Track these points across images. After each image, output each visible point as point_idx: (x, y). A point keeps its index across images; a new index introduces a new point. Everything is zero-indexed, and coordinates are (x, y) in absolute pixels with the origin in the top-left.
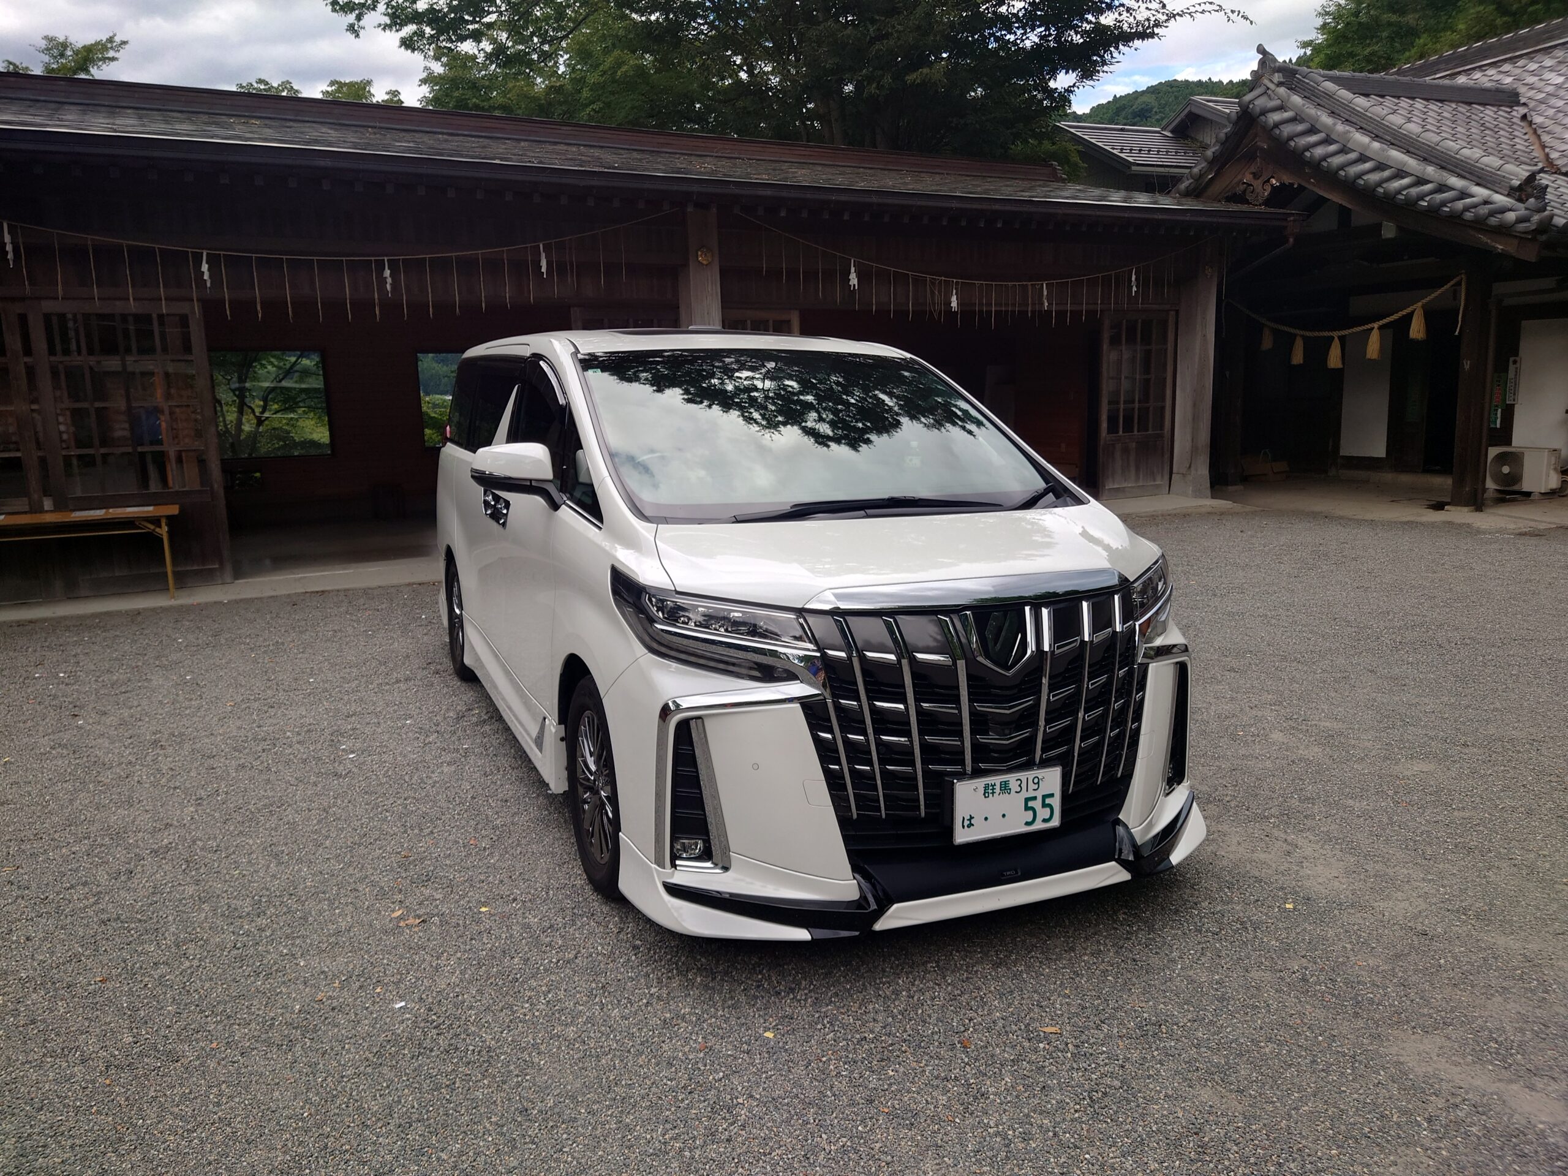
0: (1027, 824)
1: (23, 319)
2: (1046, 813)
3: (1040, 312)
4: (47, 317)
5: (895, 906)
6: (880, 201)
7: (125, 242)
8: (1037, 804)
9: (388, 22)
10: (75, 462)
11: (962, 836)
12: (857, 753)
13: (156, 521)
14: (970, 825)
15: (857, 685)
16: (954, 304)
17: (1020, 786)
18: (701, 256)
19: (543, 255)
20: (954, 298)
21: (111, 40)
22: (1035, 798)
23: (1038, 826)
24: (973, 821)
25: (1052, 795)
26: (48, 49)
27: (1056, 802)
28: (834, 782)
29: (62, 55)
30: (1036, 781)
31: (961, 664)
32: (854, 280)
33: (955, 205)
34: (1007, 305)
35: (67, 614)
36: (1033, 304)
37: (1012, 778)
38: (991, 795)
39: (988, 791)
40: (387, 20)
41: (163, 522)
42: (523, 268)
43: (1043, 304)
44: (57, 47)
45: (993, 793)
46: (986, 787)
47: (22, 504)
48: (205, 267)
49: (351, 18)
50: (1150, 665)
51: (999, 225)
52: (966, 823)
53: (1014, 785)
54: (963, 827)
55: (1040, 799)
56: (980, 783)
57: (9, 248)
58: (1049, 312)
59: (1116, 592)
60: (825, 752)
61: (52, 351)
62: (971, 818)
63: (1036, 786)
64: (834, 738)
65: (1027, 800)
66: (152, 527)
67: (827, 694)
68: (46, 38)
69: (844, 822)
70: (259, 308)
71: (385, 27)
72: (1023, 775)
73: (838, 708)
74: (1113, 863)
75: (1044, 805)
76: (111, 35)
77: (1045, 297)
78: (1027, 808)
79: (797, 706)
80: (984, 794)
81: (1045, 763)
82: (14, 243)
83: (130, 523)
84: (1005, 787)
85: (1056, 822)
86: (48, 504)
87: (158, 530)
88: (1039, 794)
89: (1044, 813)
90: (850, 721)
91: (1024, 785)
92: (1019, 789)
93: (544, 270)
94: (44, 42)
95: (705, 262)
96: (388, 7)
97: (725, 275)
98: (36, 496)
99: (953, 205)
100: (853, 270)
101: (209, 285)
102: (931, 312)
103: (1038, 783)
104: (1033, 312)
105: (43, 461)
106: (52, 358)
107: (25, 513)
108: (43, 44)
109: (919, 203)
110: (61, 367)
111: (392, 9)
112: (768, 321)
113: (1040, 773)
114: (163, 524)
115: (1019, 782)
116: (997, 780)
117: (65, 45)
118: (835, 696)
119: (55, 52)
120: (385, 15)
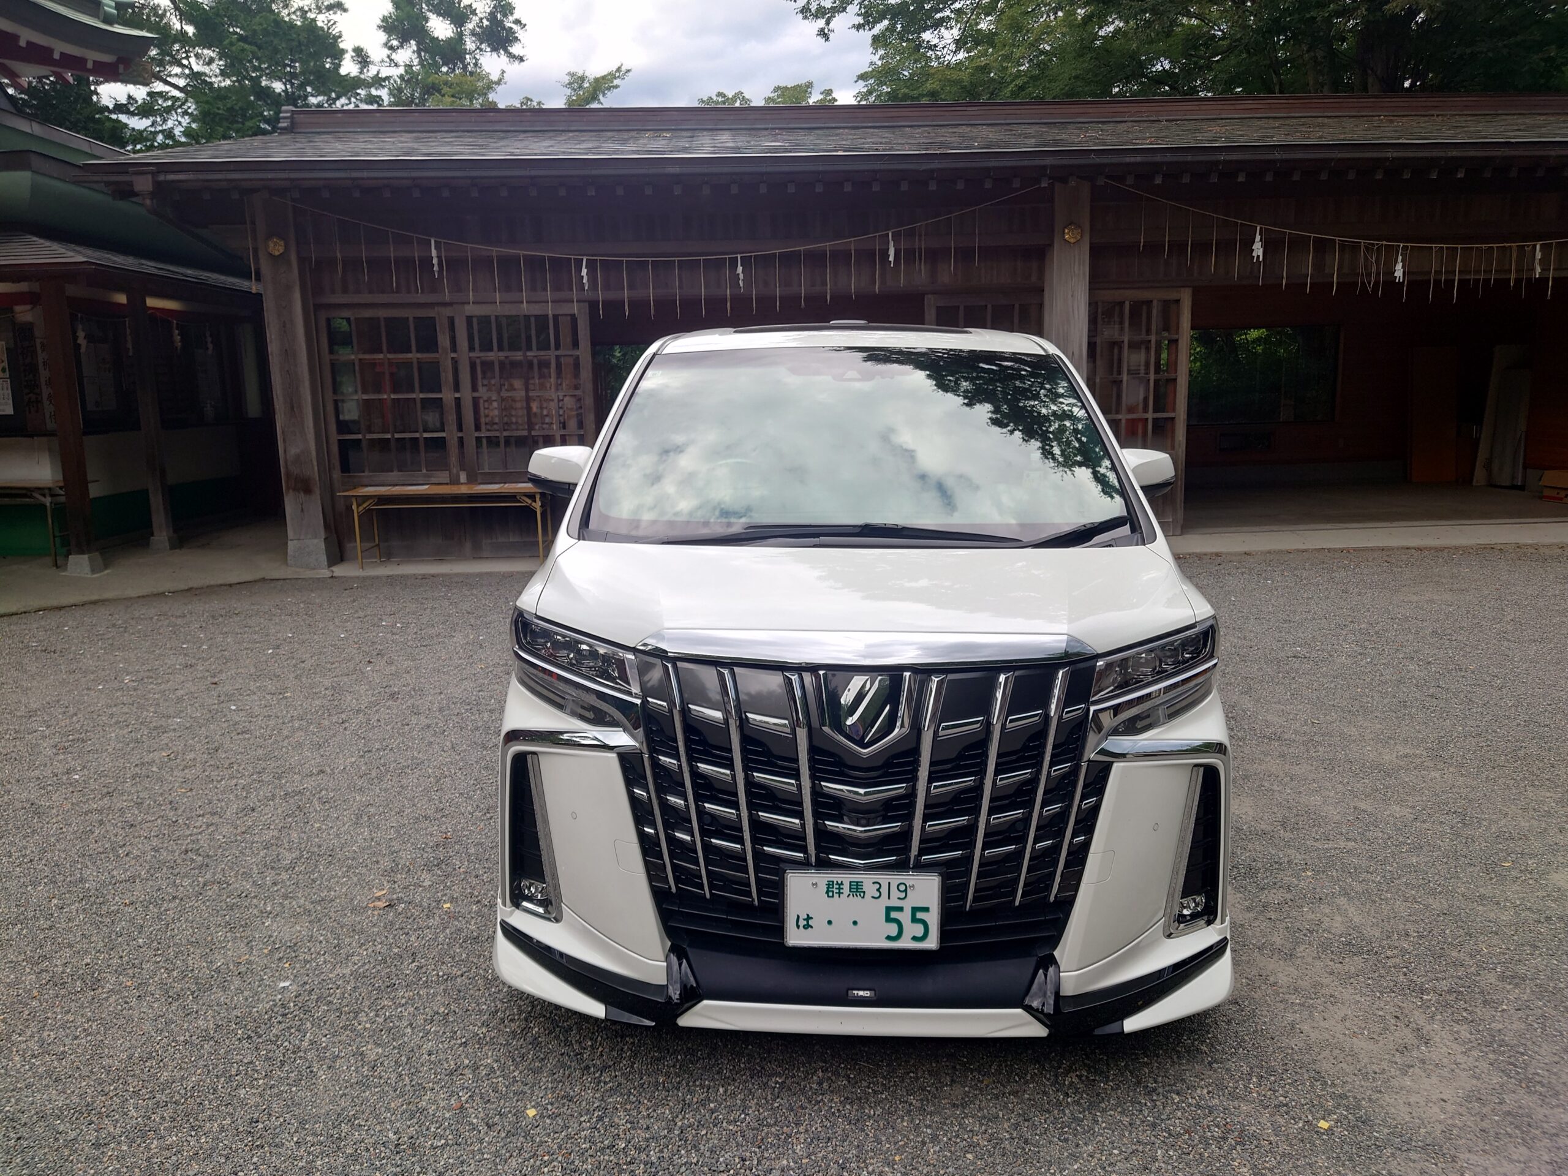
0: (889, 938)
1: (451, 321)
2: (919, 930)
3: (1529, 280)
4: (469, 319)
5: (706, 1002)
6: (1285, 156)
7: (522, 253)
8: (905, 917)
9: (862, 22)
10: (484, 441)
11: (795, 938)
12: (675, 819)
13: (532, 497)
14: (807, 926)
15: (676, 742)
16: (1399, 272)
17: (878, 890)
18: (1068, 233)
19: (892, 244)
20: (1399, 267)
21: (619, 69)
22: (901, 909)
23: (905, 943)
24: (811, 922)
25: (926, 910)
26: (570, 84)
27: (933, 918)
28: (648, 847)
29: (580, 87)
30: (902, 888)
31: (802, 734)
32: (1258, 249)
33: (1390, 154)
34: (1477, 272)
35: (460, 571)
36: (1517, 271)
37: (868, 880)
38: (836, 896)
39: (832, 889)
40: (861, 20)
41: (538, 497)
42: (873, 257)
43: (1533, 269)
44: (576, 81)
45: (839, 893)
46: (830, 885)
47: (443, 476)
48: (584, 272)
49: (821, 23)
50: (1115, 765)
51: (1460, 175)
52: (802, 923)
53: (870, 889)
54: (798, 927)
55: (908, 912)
56: (822, 878)
57: (435, 261)
58: (1543, 280)
59: (1063, 666)
60: (640, 812)
61: (472, 348)
62: (809, 918)
63: (903, 895)
64: (649, 798)
65: (889, 909)
66: (529, 501)
67: (645, 750)
68: (569, 74)
69: (660, 896)
70: (626, 307)
71: (859, 27)
72: (884, 878)
73: (656, 764)
74: (1019, 1011)
75: (914, 920)
76: (619, 65)
77: (1537, 261)
78: (889, 919)
79: (613, 756)
80: (827, 892)
81: (921, 867)
82: (439, 257)
83: (512, 497)
84: (856, 889)
85: (932, 943)
86: (463, 477)
87: (534, 504)
88: (907, 905)
89: (913, 930)
90: (668, 781)
91: (884, 890)
92: (877, 894)
93: (891, 259)
94: (568, 78)
95: (1072, 241)
96: (861, 7)
97: (1096, 252)
98: (454, 471)
99: (1389, 155)
100: (1258, 238)
101: (586, 288)
102: (1363, 283)
103: (906, 891)
104: (1518, 281)
105: (461, 439)
106: (472, 354)
107: (447, 484)
108: (567, 79)
109: (1339, 156)
110: (478, 361)
111: (865, 8)
112: (1151, 301)
113: (910, 878)
114: (538, 499)
115: (878, 886)
116: (845, 878)
117: (582, 79)
118: (653, 751)
119: (576, 86)
120: (858, 15)
